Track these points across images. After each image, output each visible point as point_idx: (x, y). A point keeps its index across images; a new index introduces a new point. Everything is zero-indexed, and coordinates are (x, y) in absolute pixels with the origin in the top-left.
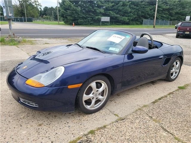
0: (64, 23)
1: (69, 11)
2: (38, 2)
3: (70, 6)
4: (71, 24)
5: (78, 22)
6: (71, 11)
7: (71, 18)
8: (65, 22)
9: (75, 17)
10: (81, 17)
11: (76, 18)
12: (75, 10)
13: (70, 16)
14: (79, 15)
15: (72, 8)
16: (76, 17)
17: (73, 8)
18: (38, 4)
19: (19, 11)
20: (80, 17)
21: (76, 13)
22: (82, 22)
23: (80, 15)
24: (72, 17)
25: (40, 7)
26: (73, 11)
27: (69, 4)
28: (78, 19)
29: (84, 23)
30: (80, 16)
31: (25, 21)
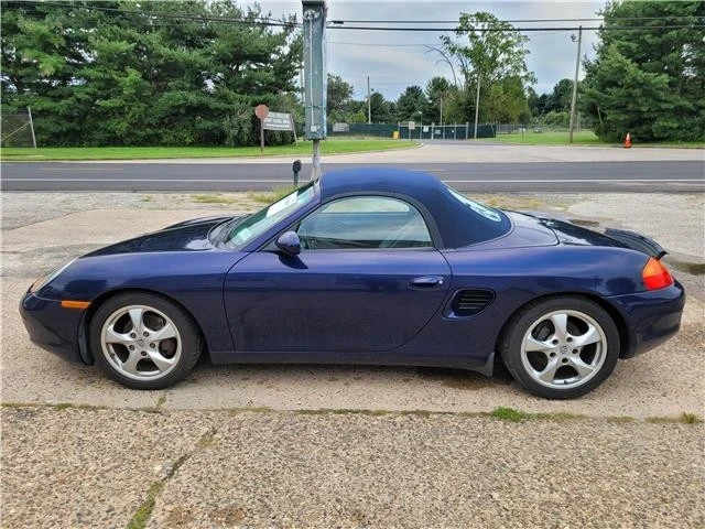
0: (597, 137)
1: (615, 90)
2: (525, 70)
3: (621, 70)
4: (619, 140)
5: (650, 132)
6: (622, 92)
7: (622, 118)
8: (598, 133)
9: (640, 112)
10: (668, 110)
11: (645, 115)
12: (642, 85)
13: (617, 107)
14: (661, 101)
15: (628, 80)
16: (644, 109)
17: (634, 79)
18: (526, 77)
19: (460, 105)
20: (664, 111)
21: (648, 94)
22: (671, 128)
23: (666, 101)
24: (626, 112)
25: (529, 84)
26: (634, 88)
27: (617, 65)
28: (654, 119)
29: (680, 133)
30: (664, 106)
31: (471, 136)
